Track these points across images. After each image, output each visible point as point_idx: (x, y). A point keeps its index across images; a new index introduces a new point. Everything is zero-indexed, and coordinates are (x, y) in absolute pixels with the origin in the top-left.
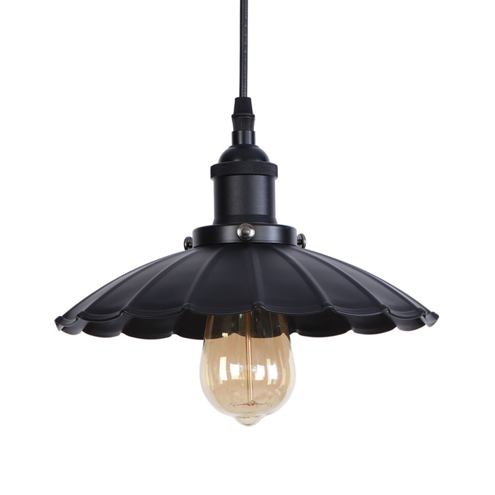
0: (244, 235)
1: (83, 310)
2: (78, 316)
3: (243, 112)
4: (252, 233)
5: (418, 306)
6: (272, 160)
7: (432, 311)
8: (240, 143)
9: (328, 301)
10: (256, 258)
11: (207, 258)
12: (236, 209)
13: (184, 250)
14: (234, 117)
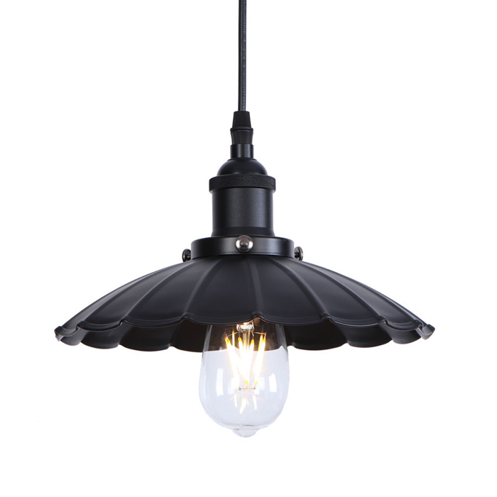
0: (244, 247)
1: (83, 320)
2: (78, 325)
3: (242, 126)
4: (251, 245)
5: (415, 319)
6: (270, 173)
7: (428, 323)
8: (239, 156)
9: (326, 312)
10: (254, 269)
11: (205, 269)
12: (235, 221)
13: (182, 262)
14: (232, 130)
